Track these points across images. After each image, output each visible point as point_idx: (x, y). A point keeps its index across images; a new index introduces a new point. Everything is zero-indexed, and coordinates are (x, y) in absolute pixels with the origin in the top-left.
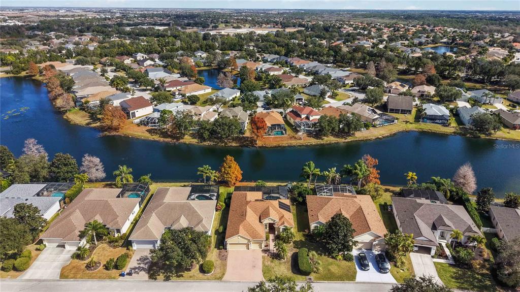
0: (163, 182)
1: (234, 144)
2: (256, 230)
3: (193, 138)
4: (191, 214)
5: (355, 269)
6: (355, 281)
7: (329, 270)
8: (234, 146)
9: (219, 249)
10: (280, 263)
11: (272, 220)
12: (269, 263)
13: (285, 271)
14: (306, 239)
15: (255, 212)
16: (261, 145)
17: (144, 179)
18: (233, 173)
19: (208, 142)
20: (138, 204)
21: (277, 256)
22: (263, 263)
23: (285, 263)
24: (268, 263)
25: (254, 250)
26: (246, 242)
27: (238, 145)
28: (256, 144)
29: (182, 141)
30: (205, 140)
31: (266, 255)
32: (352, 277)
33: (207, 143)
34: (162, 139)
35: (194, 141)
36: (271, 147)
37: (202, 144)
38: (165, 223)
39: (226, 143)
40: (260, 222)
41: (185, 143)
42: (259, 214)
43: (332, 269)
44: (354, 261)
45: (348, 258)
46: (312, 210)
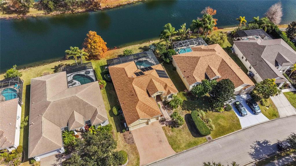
0: (31, 67)
1: (80, 10)
2: (151, 108)
3: (38, 10)
5: (237, 117)
6: (241, 128)
7: (219, 125)
8: (81, 12)
9: (122, 132)
10: (180, 131)
11: (159, 92)
12: (171, 133)
13: (187, 136)
14: (188, 98)
15: (141, 87)
16: (104, 7)
17: (11, 73)
19: (55, 12)
20: (18, 105)
21: (174, 124)
22: (166, 134)
23: (183, 128)
24: (170, 133)
25: (152, 124)
26: (146, 121)
27: (84, 10)
28: (100, 7)
29: (28, 14)
30: (50, 10)
31: (164, 125)
32: (237, 126)
33: (54, 13)
34: (7, 16)
35: (41, 13)
36: (114, 8)
37: (50, 15)
38: (60, 125)
39: (72, 11)
40: (150, 96)
41: (33, 17)
42: (145, 89)
43: (221, 123)
44: (233, 109)
45: (227, 109)
46: (185, 71)
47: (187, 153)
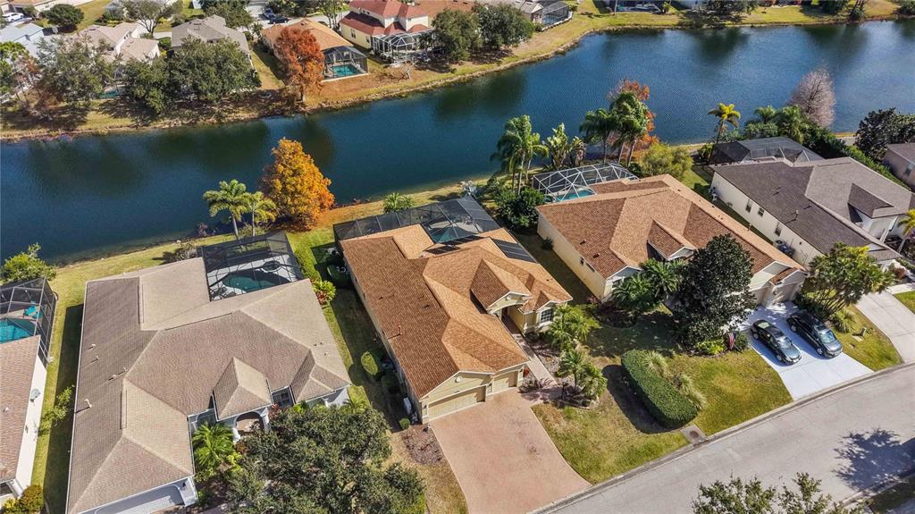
0: (86, 259)
1: (243, 115)
2: (492, 342)
3: (115, 117)
4: (263, 346)
5: (769, 367)
6: (789, 400)
7: (719, 392)
8: (246, 121)
9: (397, 427)
10: (593, 416)
11: (513, 296)
12: (564, 423)
13: (620, 431)
14: (601, 322)
15: (452, 287)
16: (315, 107)
17: (21, 267)
18: (310, 188)
19: (167, 121)
20: (38, 359)
21: (568, 398)
22: (548, 430)
23: (602, 408)
24: (562, 426)
25: (499, 399)
26: (477, 383)
27: (255, 114)
28: (303, 105)
29: (82, 129)
30: (153, 114)
31: (539, 401)
32: (779, 395)
33: (163, 124)
34: (16, 135)
35: (124, 124)
36: (344, 108)
37: (149, 129)
39: (219, 117)
40: (482, 310)
41: (97, 135)
42: (466, 290)
43: (723, 386)
44: (751, 346)
45: (733, 345)
46: (584, 242)
47: (629, 482)
